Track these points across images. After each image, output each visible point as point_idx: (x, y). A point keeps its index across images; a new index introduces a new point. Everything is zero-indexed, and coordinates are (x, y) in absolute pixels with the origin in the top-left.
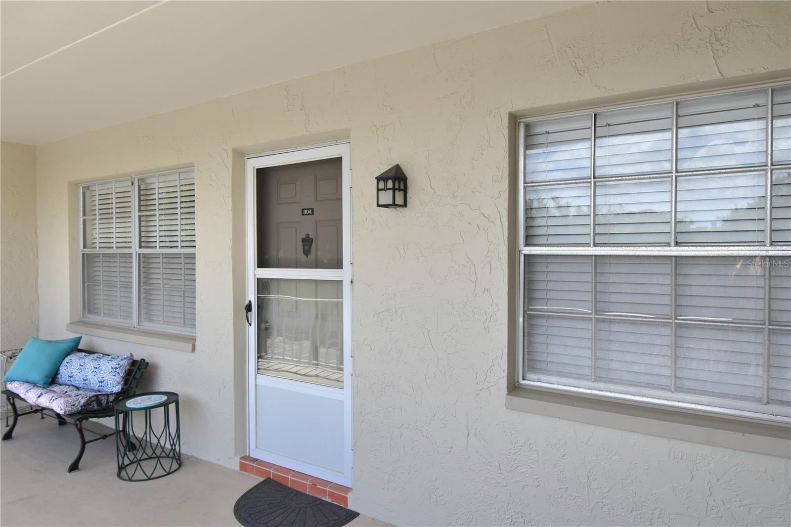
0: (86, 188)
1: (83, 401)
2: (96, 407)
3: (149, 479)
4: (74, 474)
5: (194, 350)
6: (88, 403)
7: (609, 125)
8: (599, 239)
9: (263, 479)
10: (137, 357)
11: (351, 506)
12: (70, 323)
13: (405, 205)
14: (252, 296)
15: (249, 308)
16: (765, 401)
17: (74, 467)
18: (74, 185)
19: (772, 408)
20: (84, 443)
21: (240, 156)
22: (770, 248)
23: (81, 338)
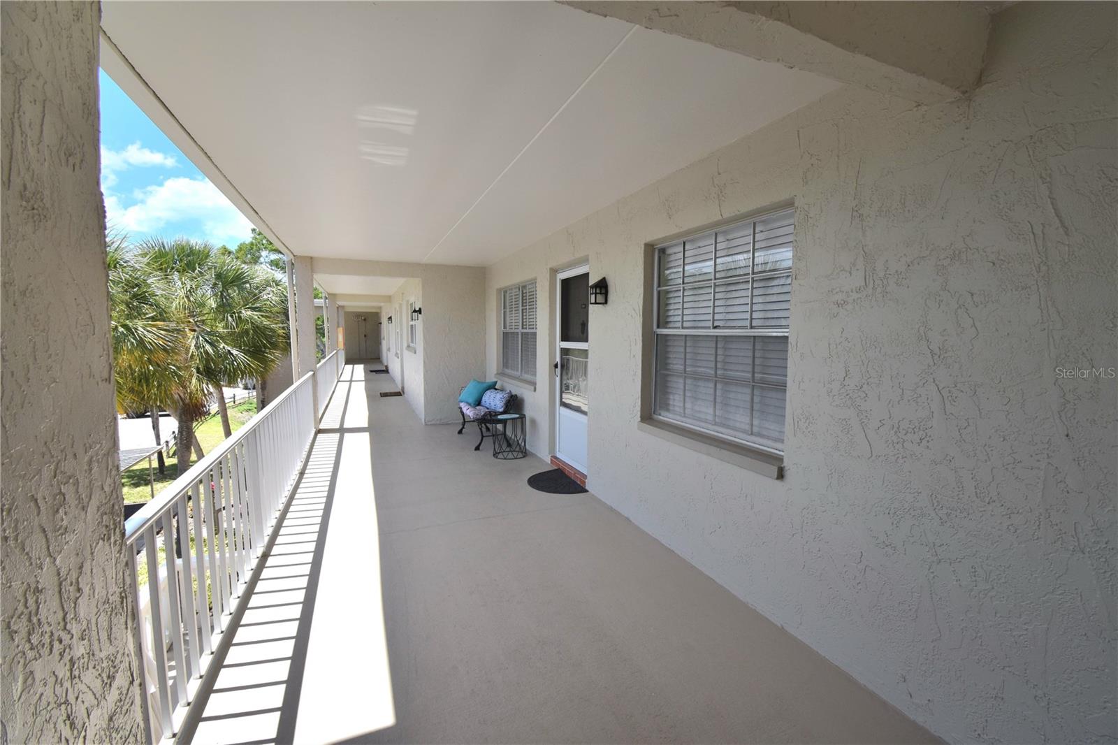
0: (505, 292)
1: (483, 413)
2: (489, 418)
3: (505, 459)
4: (477, 452)
5: (535, 390)
6: (485, 415)
7: (699, 247)
8: (686, 324)
9: (556, 468)
10: (514, 393)
11: (587, 488)
12: (497, 374)
13: (606, 302)
14: (558, 359)
15: (556, 366)
16: (750, 433)
17: (477, 448)
18: (499, 291)
19: (753, 438)
20: (483, 437)
21: (554, 272)
22: (750, 331)
23: (497, 382)
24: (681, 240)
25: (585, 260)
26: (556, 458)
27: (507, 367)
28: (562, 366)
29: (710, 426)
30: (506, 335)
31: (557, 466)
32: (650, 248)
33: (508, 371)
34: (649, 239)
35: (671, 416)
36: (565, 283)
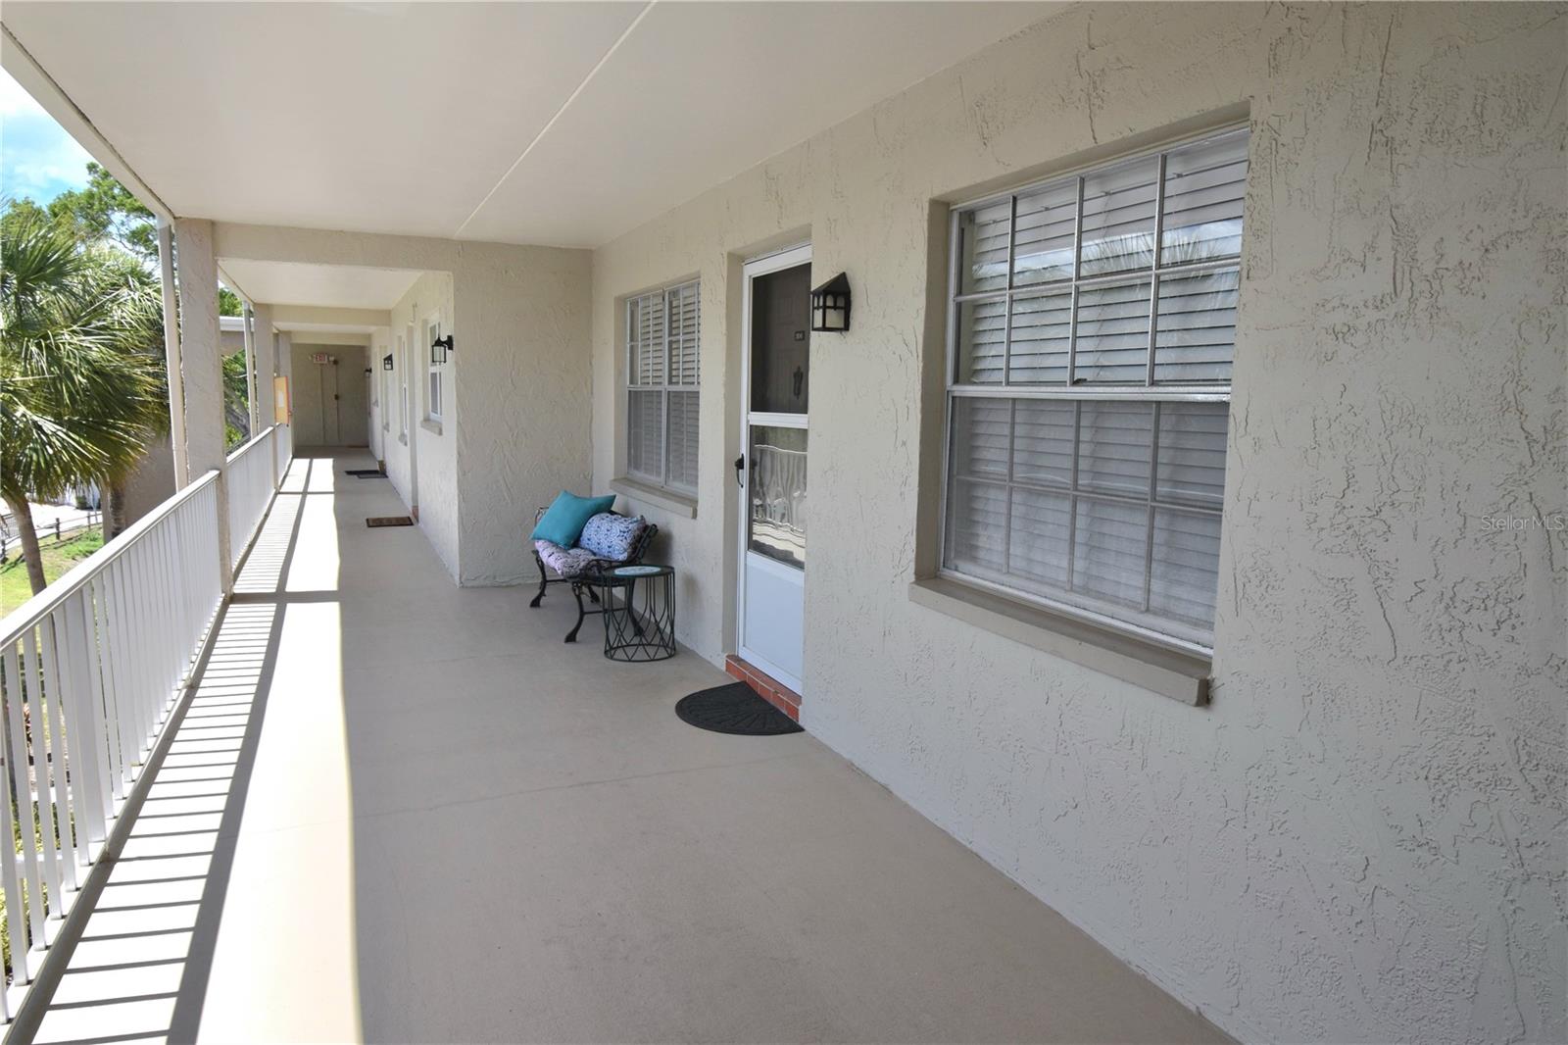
0: (635, 304)
1: (582, 564)
2: (597, 574)
3: (630, 661)
4: (570, 646)
5: (695, 516)
6: (588, 567)
7: (1047, 209)
8: (1014, 376)
9: (738, 681)
10: (650, 521)
11: (801, 723)
12: (615, 480)
13: (846, 327)
14: (744, 450)
15: (740, 464)
16: (1143, 608)
17: (571, 638)
18: (621, 301)
19: (1149, 619)
20: (582, 614)
21: (737, 260)
22: (1149, 390)
23: (615, 496)
24: (1009, 193)
25: (803, 236)
26: (739, 660)
27: (637, 467)
28: (753, 464)
29: (1062, 595)
30: (634, 397)
31: (738, 677)
32: (941, 209)
33: (639, 475)
34: (940, 189)
35: (978, 570)
36: (762, 285)
